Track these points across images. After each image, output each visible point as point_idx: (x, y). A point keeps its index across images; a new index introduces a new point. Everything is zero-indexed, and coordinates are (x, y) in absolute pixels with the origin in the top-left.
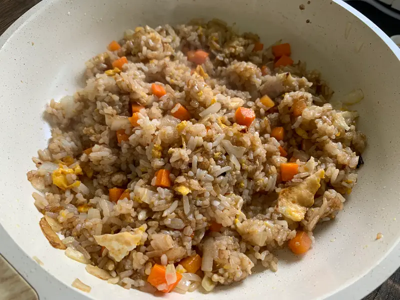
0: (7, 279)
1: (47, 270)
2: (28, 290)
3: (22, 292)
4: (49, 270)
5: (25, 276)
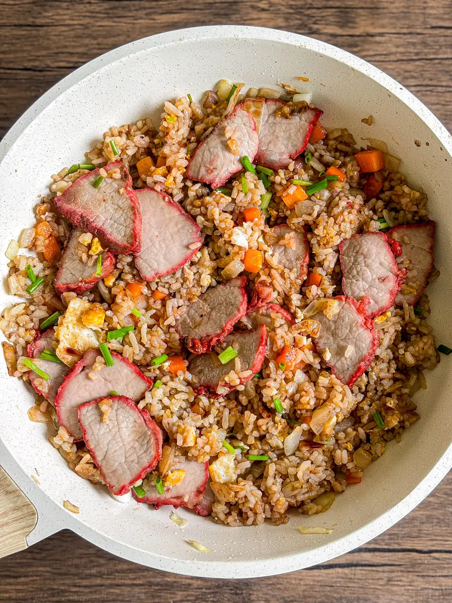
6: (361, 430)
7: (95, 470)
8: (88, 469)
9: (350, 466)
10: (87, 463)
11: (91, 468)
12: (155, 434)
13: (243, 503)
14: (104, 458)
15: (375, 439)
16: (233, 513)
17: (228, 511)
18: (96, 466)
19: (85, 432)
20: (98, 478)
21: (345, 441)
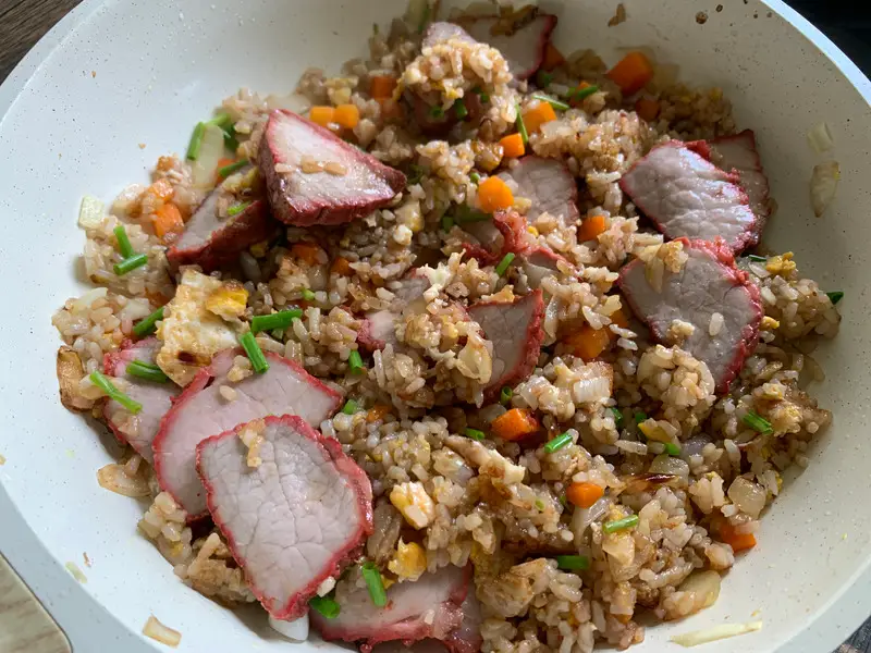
0: (10, 607)
1: (92, 595)
2: (52, 633)
3: (40, 637)
4: (96, 595)
5: (48, 604)
6: (730, 444)
7: (229, 570)
8: (214, 571)
9: (728, 510)
10: (214, 556)
11: (221, 566)
12: (355, 483)
13: (544, 607)
14: (251, 542)
15: (758, 461)
16: (526, 635)
17: (514, 632)
18: (232, 563)
19: (210, 492)
20: (236, 587)
21: (706, 469)
